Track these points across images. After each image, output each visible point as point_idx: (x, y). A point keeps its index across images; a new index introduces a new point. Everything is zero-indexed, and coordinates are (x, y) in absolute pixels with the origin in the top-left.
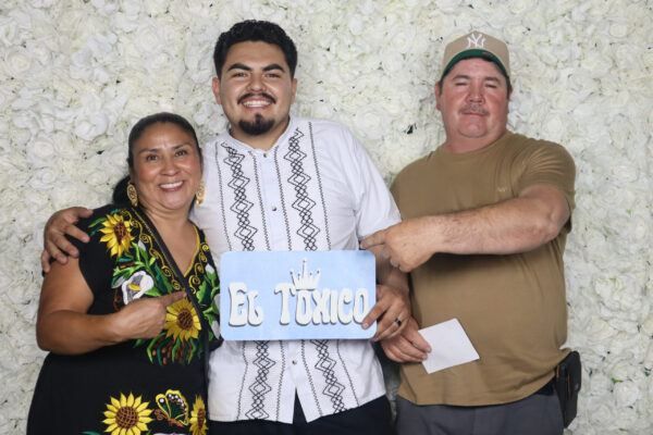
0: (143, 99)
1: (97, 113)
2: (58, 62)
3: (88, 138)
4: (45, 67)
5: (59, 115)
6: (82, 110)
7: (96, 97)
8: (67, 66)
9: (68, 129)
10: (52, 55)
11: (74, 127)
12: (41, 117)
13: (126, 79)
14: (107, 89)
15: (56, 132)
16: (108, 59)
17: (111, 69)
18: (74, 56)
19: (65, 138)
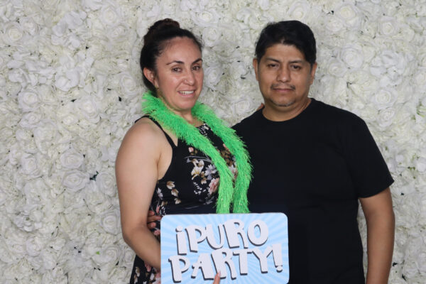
0: (106, 60)
1: (72, 70)
2: (43, 33)
3: (65, 89)
4: (33, 37)
5: (43, 72)
6: (60, 68)
7: (71, 59)
8: (49, 36)
9: (49, 83)
10: (39, 29)
11: (54, 81)
12: (28, 74)
13: (93, 46)
14: (79, 53)
15: (40, 85)
16: (79, 30)
17: (82, 37)
18: (54, 28)
19: (47, 89)
